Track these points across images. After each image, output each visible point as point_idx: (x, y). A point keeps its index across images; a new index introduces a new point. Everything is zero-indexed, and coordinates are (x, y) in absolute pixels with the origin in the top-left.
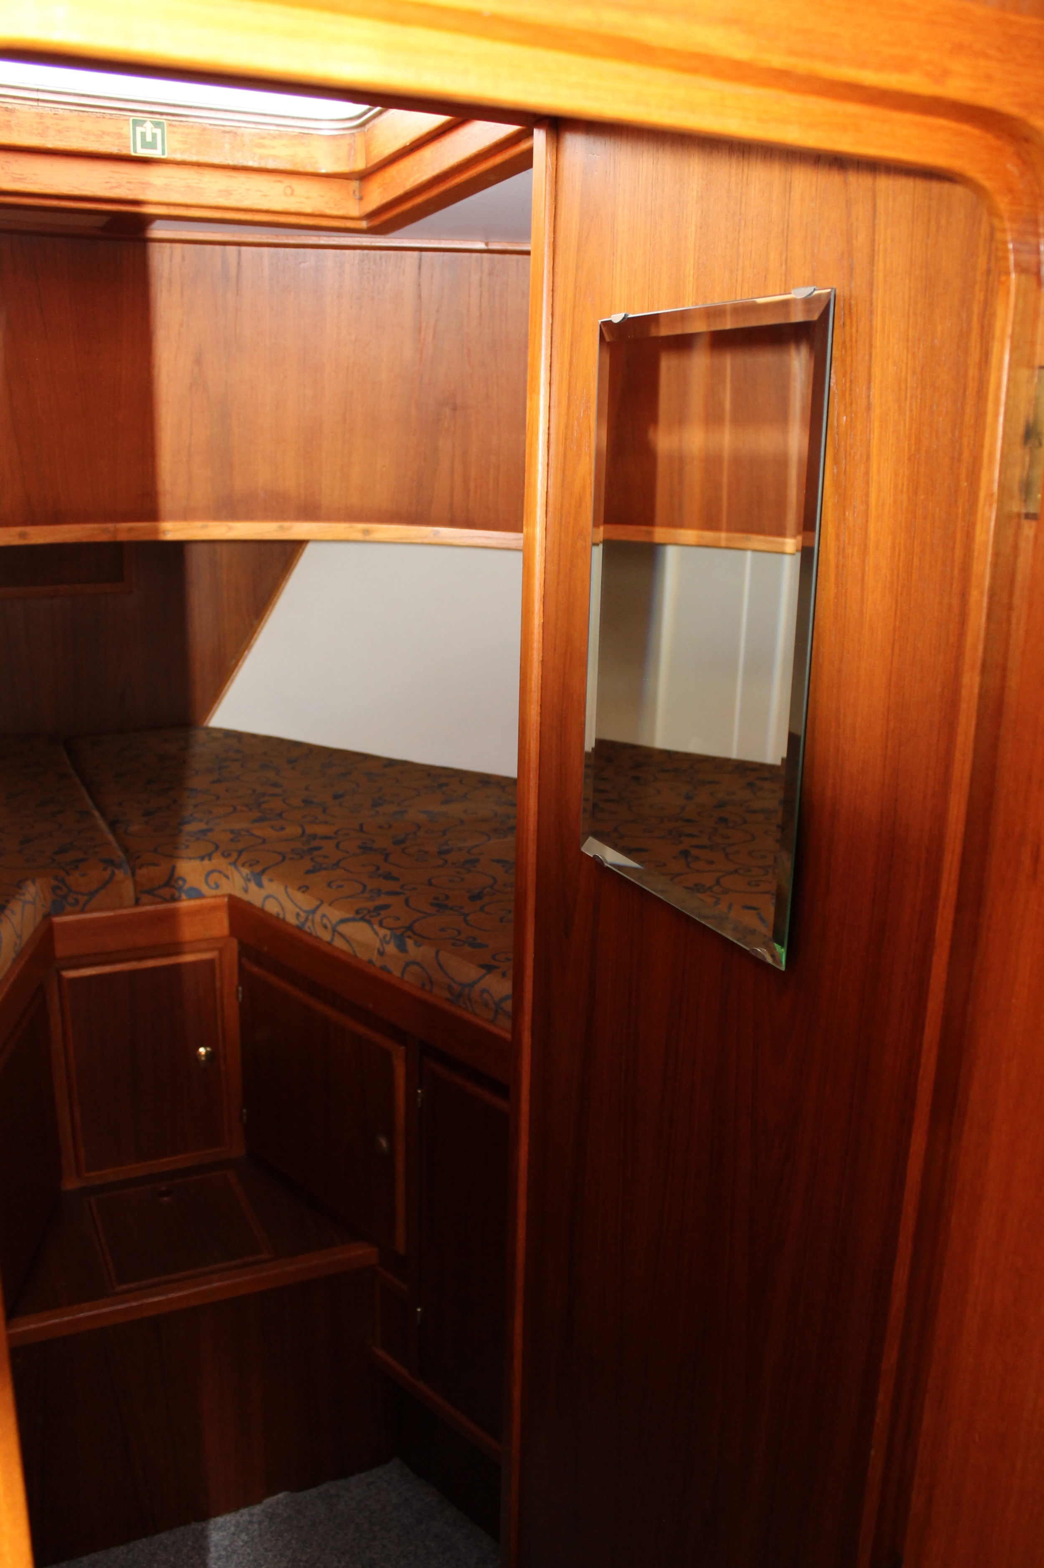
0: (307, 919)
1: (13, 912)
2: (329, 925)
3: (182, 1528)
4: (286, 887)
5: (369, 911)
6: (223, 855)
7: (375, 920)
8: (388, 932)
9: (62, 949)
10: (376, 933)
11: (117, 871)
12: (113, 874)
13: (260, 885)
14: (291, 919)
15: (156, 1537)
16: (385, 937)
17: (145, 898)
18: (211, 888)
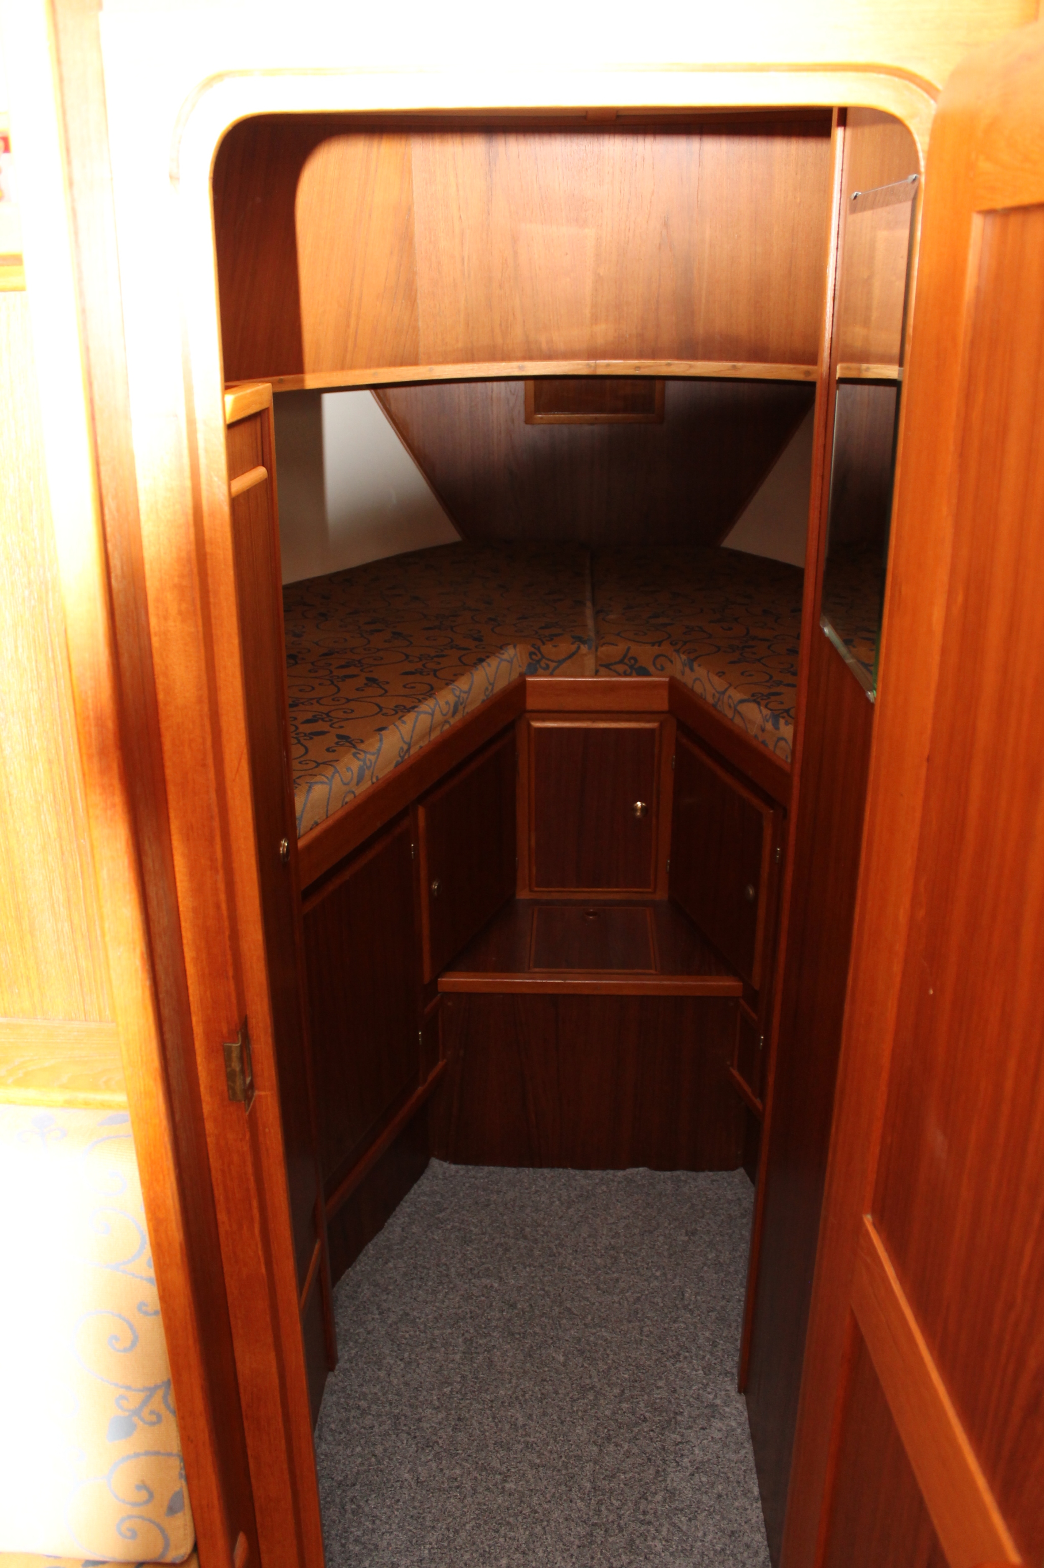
0: (719, 699)
1: (489, 665)
2: (732, 705)
3: (561, 1170)
4: (709, 672)
5: (763, 695)
6: (671, 644)
7: (763, 702)
8: (769, 712)
9: (532, 703)
10: (761, 712)
11: (582, 646)
12: (579, 648)
13: (692, 670)
14: (710, 700)
15: (540, 1170)
16: (766, 716)
17: (603, 670)
18: (656, 668)
